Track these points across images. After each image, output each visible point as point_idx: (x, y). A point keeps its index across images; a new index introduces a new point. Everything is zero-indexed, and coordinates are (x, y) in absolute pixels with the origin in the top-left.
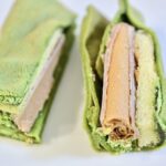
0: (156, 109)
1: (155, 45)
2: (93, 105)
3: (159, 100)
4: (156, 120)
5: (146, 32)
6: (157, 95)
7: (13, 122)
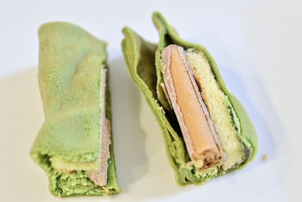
0: (236, 129)
1: (210, 62)
2: (173, 140)
3: (236, 119)
4: (240, 140)
5: (197, 50)
6: (231, 115)
7: (88, 179)
